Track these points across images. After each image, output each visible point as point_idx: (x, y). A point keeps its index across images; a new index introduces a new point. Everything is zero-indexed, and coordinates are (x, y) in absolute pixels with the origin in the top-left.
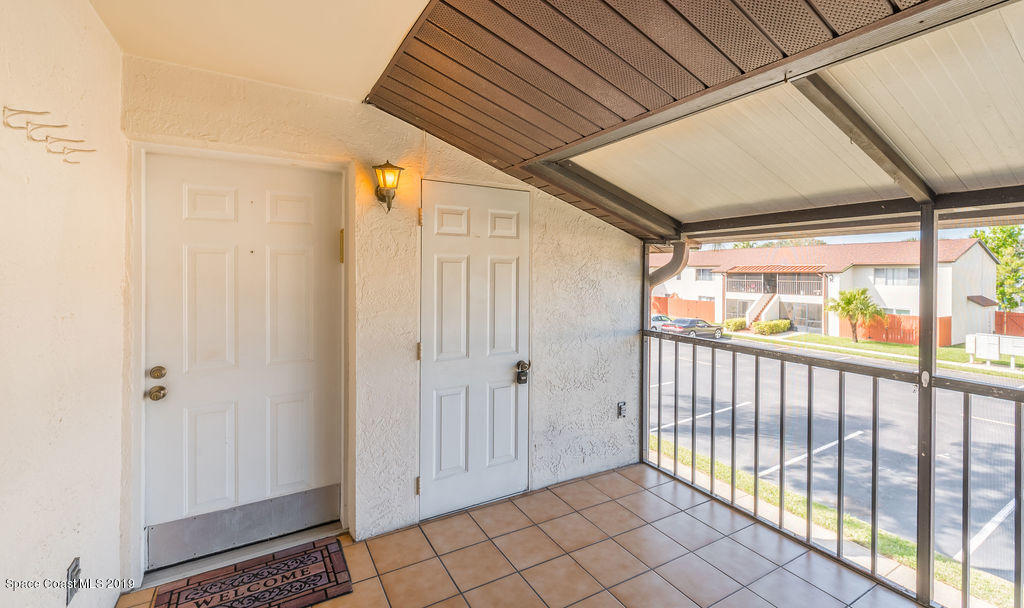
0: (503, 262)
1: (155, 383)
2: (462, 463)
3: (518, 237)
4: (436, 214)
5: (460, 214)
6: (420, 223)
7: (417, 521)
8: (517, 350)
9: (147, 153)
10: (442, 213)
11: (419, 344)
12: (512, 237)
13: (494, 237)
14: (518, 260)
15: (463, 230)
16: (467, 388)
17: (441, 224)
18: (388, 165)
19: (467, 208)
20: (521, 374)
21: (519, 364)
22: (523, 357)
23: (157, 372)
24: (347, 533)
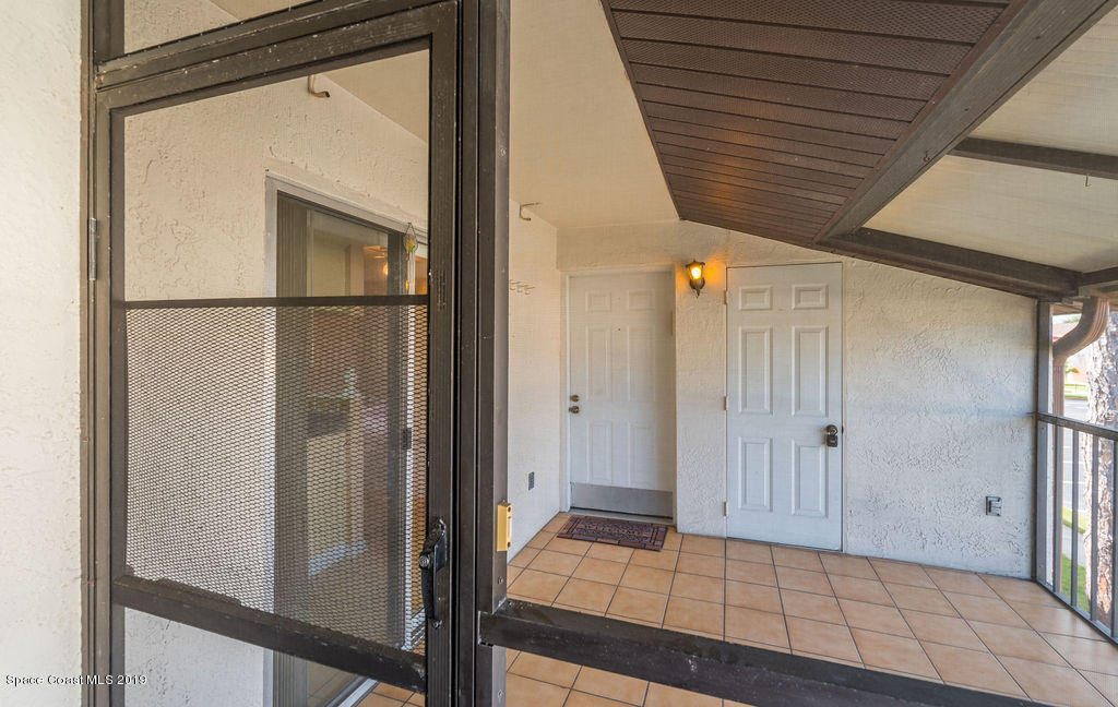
0: (811, 331)
1: (575, 404)
2: (766, 502)
3: (827, 307)
4: (740, 294)
5: (763, 291)
6: (725, 303)
7: (725, 536)
8: (827, 414)
9: (571, 277)
10: (746, 292)
11: (725, 398)
12: (820, 308)
13: (801, 309)
14: (827, 329)
15: (767, 304)
16: (771, 440)
17: (744, 302)
18: (695, 263)
19: (769, 286)
20: (830, 437)
21: (830, 428)
22: (835, 420)
23: (575, 398)
24: (675, 527)
